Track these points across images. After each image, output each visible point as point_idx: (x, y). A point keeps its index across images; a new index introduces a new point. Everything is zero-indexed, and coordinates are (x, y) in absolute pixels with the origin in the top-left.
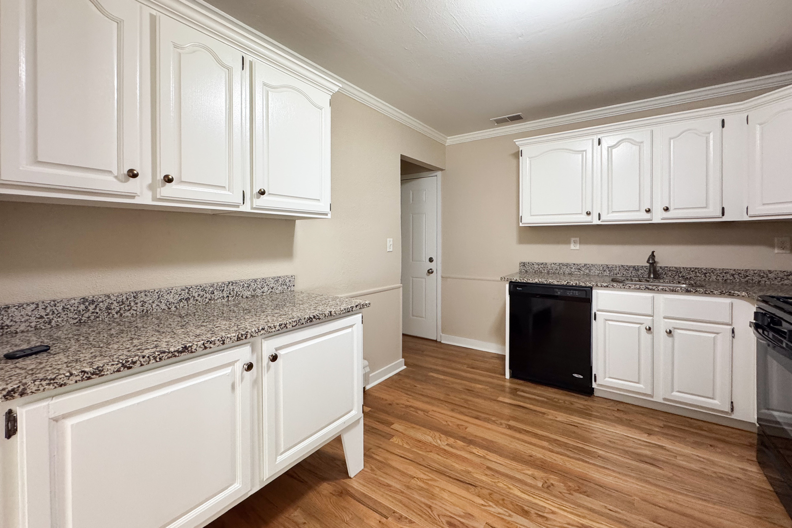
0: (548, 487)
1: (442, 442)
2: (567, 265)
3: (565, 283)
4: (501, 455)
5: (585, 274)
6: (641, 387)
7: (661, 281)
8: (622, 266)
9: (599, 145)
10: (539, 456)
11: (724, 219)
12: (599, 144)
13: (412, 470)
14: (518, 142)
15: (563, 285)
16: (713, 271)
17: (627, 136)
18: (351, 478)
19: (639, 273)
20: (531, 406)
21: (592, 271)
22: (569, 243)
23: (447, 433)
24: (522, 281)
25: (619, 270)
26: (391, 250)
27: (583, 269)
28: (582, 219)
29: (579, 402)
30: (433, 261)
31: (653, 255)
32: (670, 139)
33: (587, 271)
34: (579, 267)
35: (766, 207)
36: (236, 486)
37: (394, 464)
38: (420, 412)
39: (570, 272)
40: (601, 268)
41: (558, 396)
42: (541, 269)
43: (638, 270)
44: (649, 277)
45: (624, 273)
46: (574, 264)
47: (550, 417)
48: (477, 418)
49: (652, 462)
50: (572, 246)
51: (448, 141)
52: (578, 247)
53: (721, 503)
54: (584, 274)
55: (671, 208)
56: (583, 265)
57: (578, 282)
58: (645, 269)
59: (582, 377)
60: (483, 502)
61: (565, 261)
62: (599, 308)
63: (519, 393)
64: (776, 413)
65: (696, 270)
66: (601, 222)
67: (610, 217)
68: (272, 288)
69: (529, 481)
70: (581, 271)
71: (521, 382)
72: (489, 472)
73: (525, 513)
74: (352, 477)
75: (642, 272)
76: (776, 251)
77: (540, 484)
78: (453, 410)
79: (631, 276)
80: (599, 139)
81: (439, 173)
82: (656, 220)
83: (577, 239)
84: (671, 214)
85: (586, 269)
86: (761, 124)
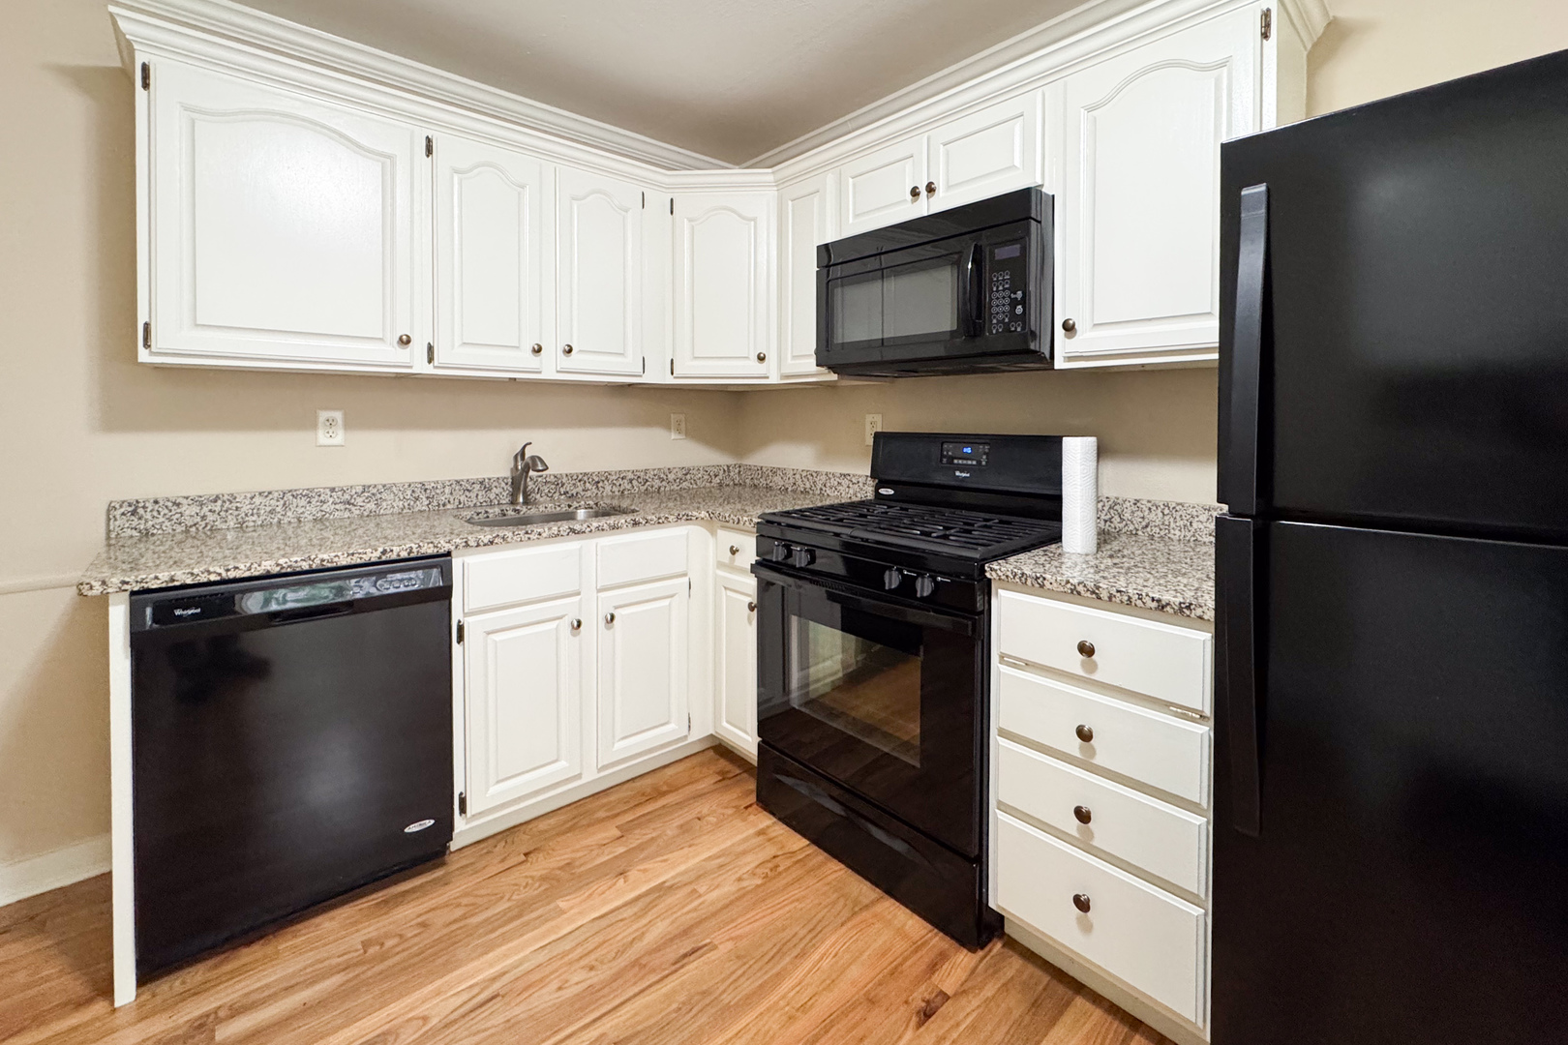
2: (308, 495)
5: (366, 514)
8: (458, 482)
9: (428, 156)
12: (429, 151)
16: (606, 476)
19: (492, 496)
21: (384, 504)
22: (312, 425)
24: (203, 578)
25: (451, 494)
27: (359, 501)
28: (381, 355)
32: (573, 198)
33: (371, 506)
34: (347, 497)
35: (699, 363)
39: (319, 515)
40: (409, 492)
42: (211, 517)
43: (490, 488)
45: (462, 499)
46: (333, 490)
50: (322, 437)
52: (339, 437)
54: (361, 516)
55: (577, 350)
56: (359, 489)
57: (414, 546)
58: (503, 485)
61: (301, 483)
62: (471, 605)
65: (585, 478)
66: (435, 367)
67: (455, 358)
70: (353, 509)
75: (498, 491)
76: (674, 436)
79: (475, 505)
80: (428, 141)
82: (549, 374)
83: (338, 415)
84: (575, 361)
85: (368, 499)
86: (690, 220)
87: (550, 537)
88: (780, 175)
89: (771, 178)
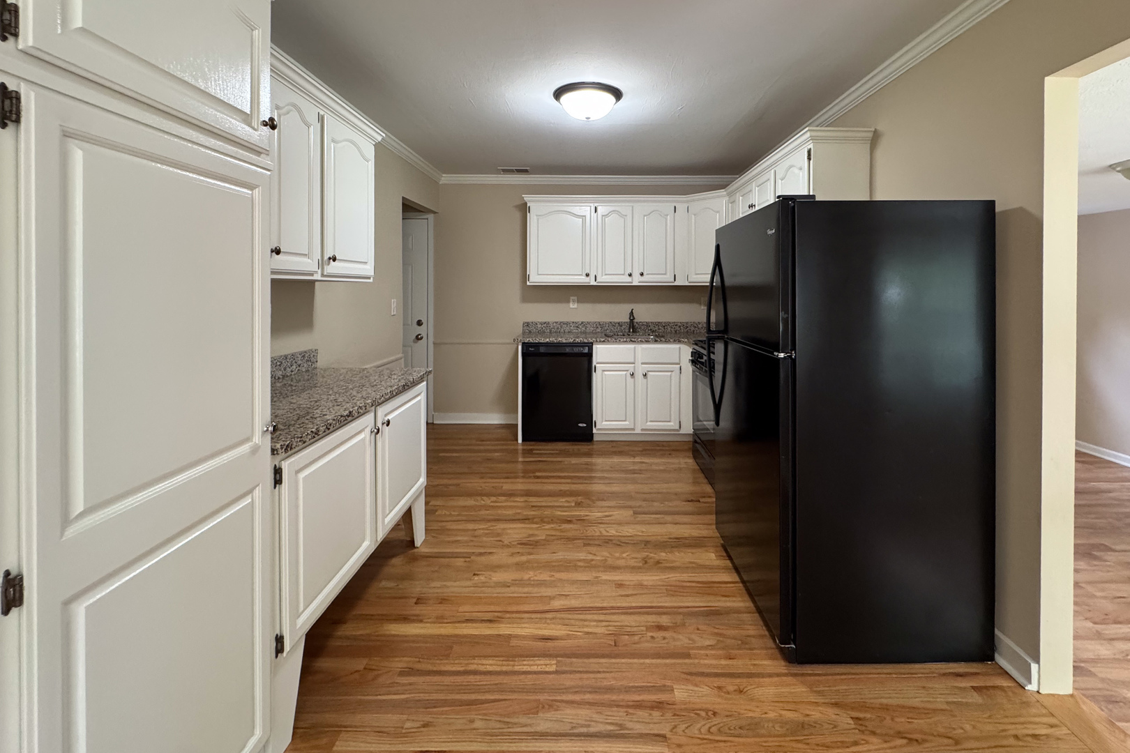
0: (578, 504)
1: (487, 501)
2: (567, 324)
3: (572, 341)
4: (538, 496)
6: (626, 424)
7: (638, 334)
8: (611, 323)
9: (595, 213)
10: (566, 489)
11: (676, 284)
12: (596, 211)
13: (471, 526)
14: (527, 198)
15: (570, 343)
16: (668, 324)
17: (617, 209)
18: (417, 548)
19: (622, 328)
20: (549, 459)
21: (588, 328)
22: (568, 302)
23: (488, 495)
24: (535, 341)
25: (608, 327)
26: (395, 313)
27: (580, 327)
28: (581, 280)
29: (583, 447)
30: (422, 324)
31: (632, 313)
32: (645, 216)
33: (584, 329)
34: (577, 325)
35: (698, 276)
36: (366, 544)
37: (452, 527)
38: (450, 487)
39: (570, 330)
40: (595, 325)
41: (567, 447)
42: (544, 329)
43: (621, 326)
44: (629, 331)
45: (612, 329)
46: (573, 323)
47: (566, 463)
48: (508, 478)
49: (640, 472)
50: (572, 305)
51: (443, 179)
52: (575, 306)
53: (676, 482)
54: (581, 332)
55: (645, 274)
56: (580, 323)
57: (581, 339)
58: (626, 324)
59: (585, 425)
60: (538, 526)
61: (565, 320)
62: (598, 361)
63: (534, 452)
64: (705, 423)
65: (658, 324)
66: (597, 283)
67: (605, 279)
68: (299, 366)
69: (566, 504)
70: (579, 329)
71: (533, 443)
72: (534, 509)
73: (570, 522)
74: (418, 546)
75: (624, 327)
76: (702, 307)
77: (573, 504)
78: (482, 478)
79: (617, 331)
80: (596, 208)
81: (431, 217)
82: (635, 283)
83: (576, 298)
84: (645, 278)
85: (583, 327)
86: (695, 215)
87: (623, 342)
88: (729, 190)
89: (725, 193)
